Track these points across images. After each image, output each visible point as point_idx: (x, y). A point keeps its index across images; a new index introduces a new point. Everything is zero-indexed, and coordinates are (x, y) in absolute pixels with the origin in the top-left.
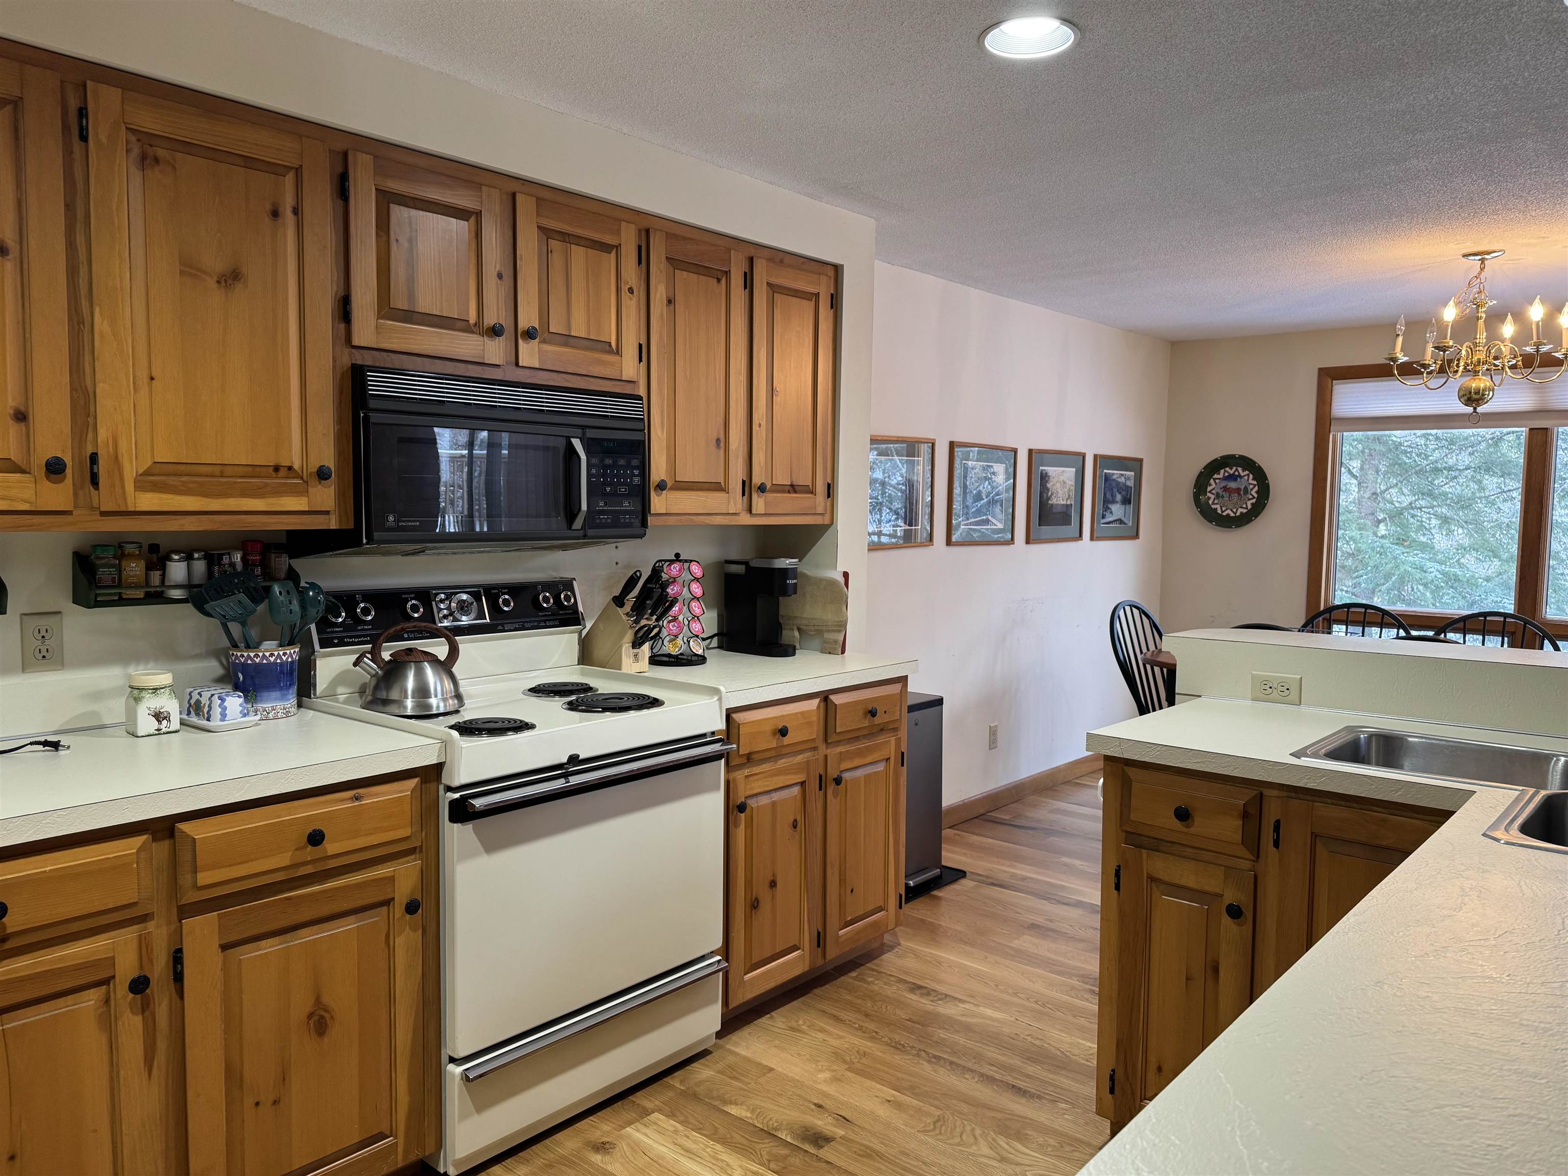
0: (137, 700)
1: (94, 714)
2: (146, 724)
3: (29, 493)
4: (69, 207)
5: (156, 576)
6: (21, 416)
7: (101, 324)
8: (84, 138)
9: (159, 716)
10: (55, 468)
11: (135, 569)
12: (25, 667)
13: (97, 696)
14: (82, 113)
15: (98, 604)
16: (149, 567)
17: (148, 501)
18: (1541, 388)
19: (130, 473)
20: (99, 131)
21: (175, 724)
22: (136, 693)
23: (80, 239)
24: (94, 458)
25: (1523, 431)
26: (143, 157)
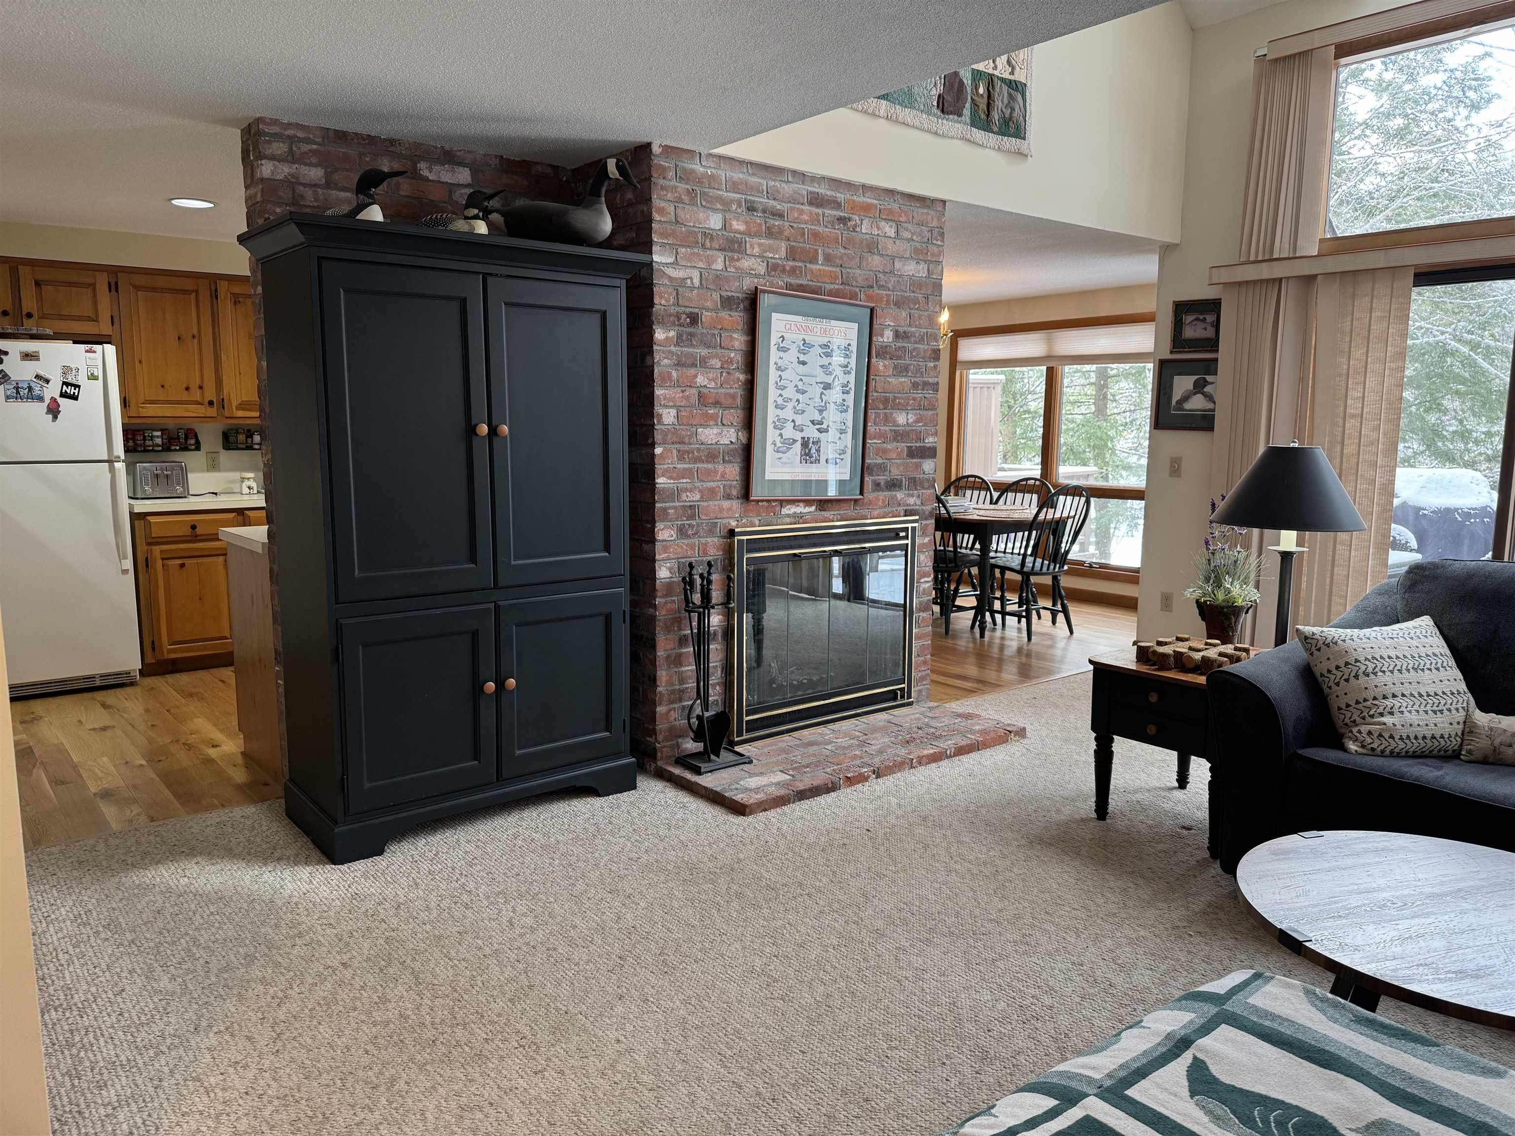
0: (242, 482)
1: (230, 488)
2: (246, 490)
3: (204, 411)
4: (213, 320)
5: (249, 440)
6: (201, 387)
7: (224, 358)
8: (217, 298)
9: (249, 488)
10: (211, 403)
11: (241, 438)
12: (208, 471)
13: (233, 482)
14: (216, 290)
15: (230, 449)
16: (247, 437)
17: (240, 413)
18: (1049, 341)
19: (234, 404)
20: (221, 294)
21: (255, 492)
22: (243, 479)
23: (217, 330)
24: (223, 399)
25: (1044, 368)
26: (235, 303)
